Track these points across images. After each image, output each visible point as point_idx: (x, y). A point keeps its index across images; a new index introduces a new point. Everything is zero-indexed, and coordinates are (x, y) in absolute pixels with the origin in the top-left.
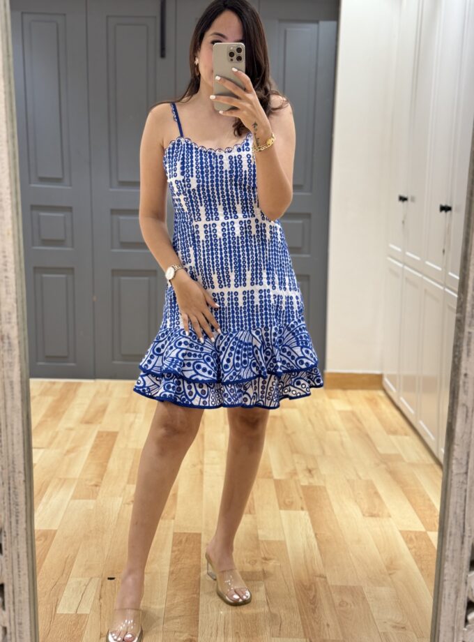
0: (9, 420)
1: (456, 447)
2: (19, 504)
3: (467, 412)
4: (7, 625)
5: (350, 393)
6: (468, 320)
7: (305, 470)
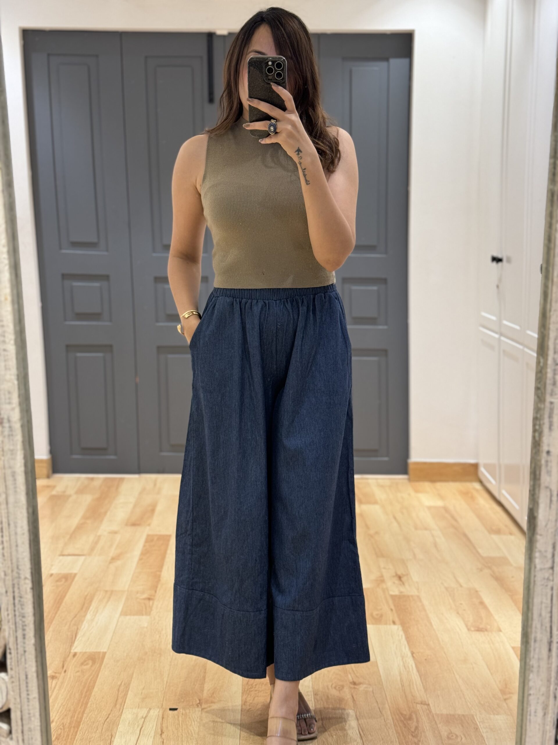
0: (12, 518)
1: (538, 537)
2: (26, 615)
3: (551, 496)
6: (549, 388)
7: (394, 577)
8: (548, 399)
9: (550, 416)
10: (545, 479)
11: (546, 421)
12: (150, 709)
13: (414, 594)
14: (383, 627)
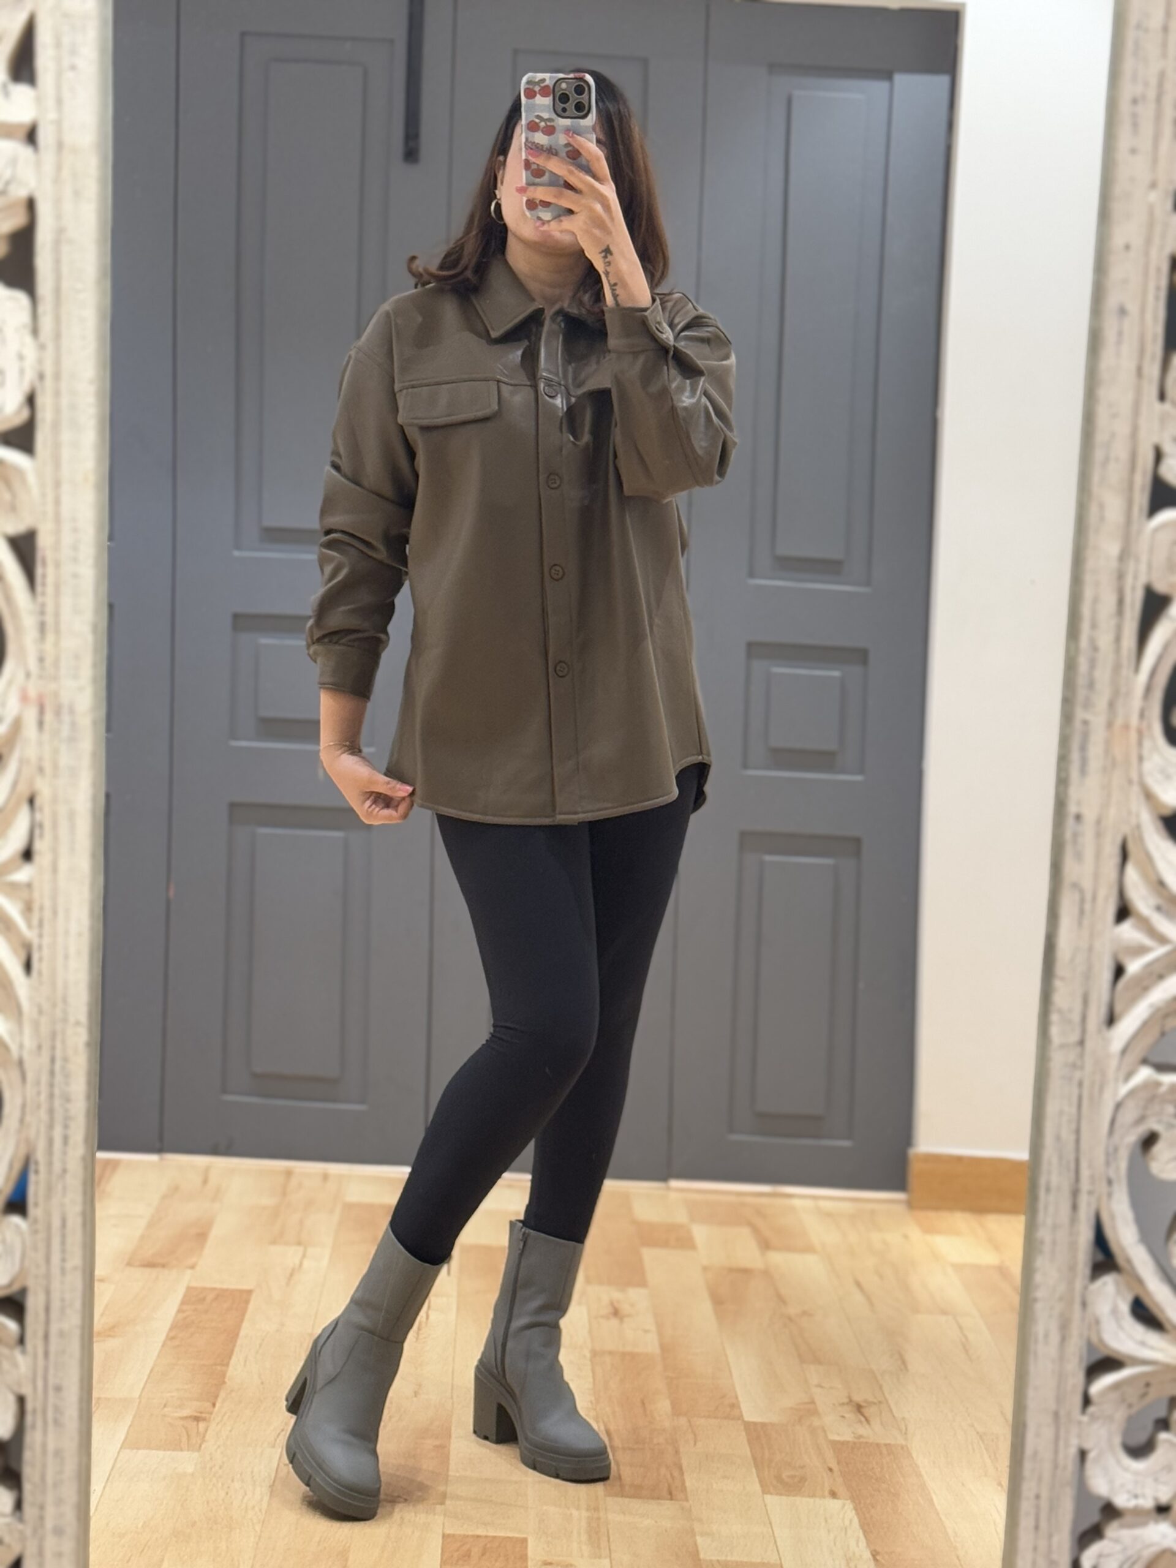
0: (61, 900)
1: (1058, 983)
3: (1082, 901)
4: (27, 1390)
5: (991, 1220)
6: (1081, 693)
7: (843, 1404)
8: (1080, 714)
9: (1083, 748)
10: (1071, 869)
11: (1075, 756)
13: (893, 1442)
14: (805, 1500)
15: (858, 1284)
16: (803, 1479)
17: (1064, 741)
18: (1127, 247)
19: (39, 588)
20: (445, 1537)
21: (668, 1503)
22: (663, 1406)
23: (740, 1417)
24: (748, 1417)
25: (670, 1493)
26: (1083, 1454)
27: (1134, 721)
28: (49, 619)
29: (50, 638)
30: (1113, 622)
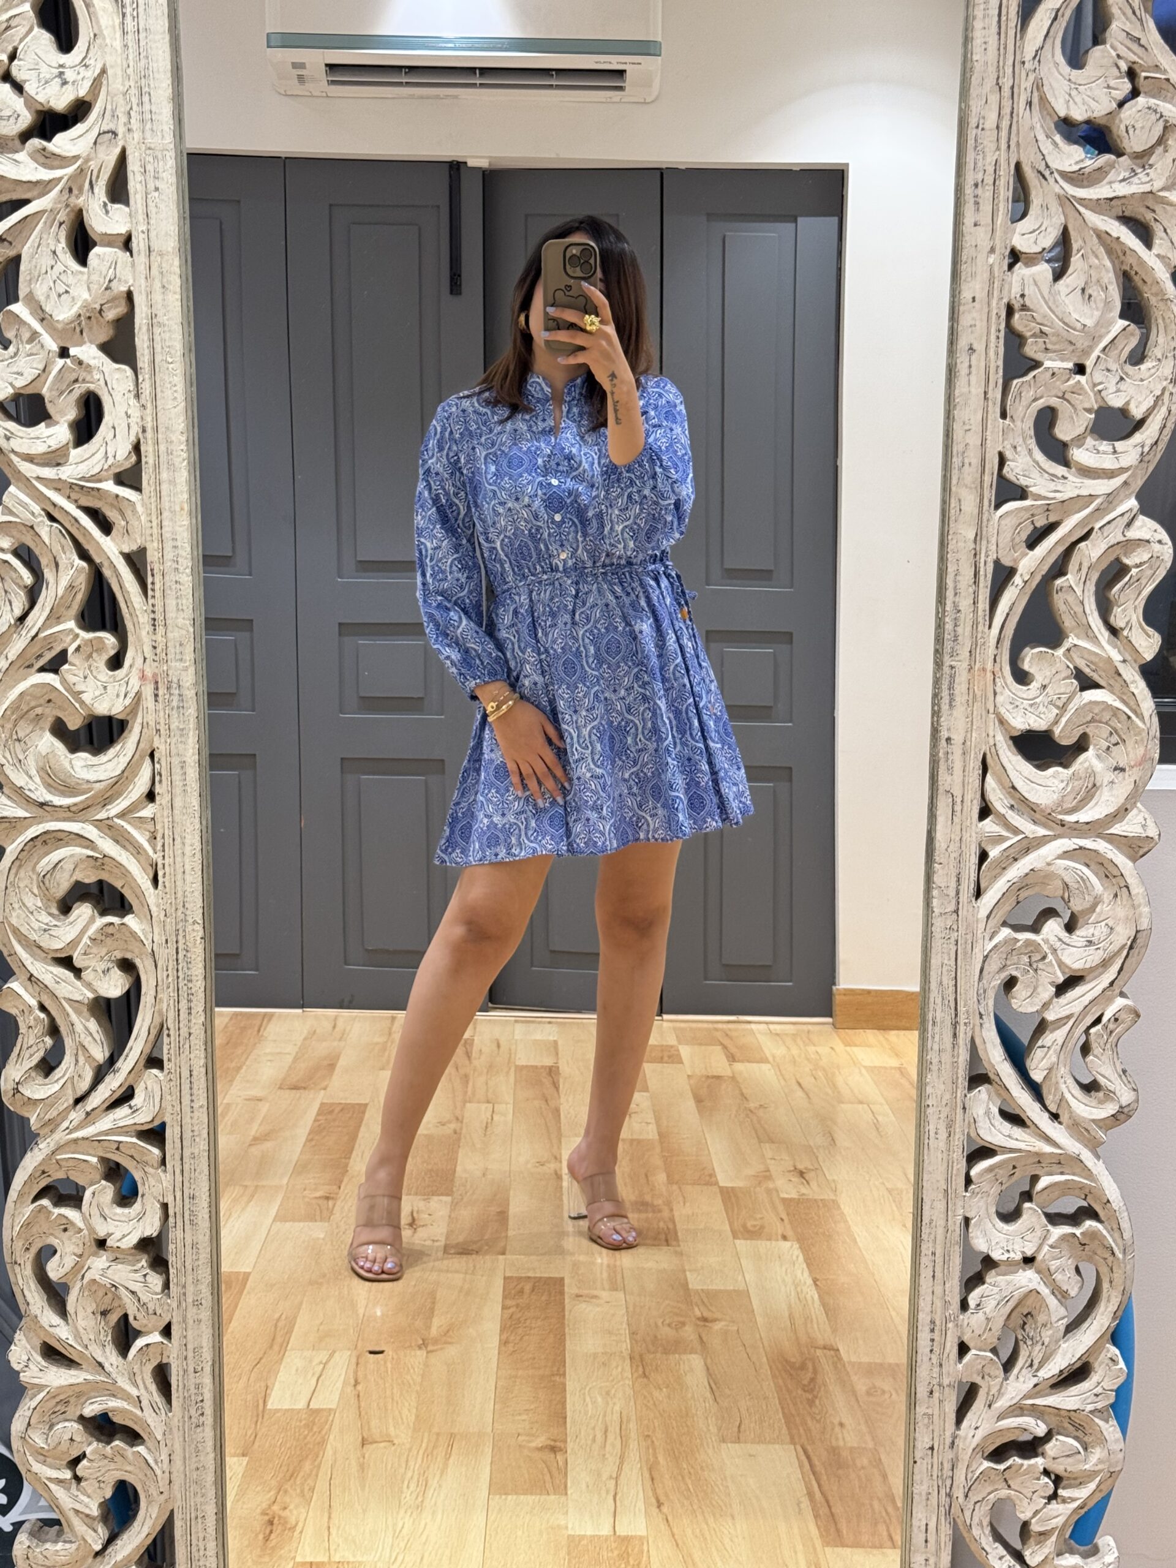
0: (177, 830)
1: (937, 867)
2: (194, 978)
3: (953, 803)
4: (169, 1200)
5: (893, 1035)
6: (948, 645)
7: (790, 1171)
8: (947, 661)
9: (951, 687)
10: (945, 779)
11: (945, 694)
12: (334, 1352)
13: (826, 1197)
14: (764, 1243)
15: (799, 1084)
16: (762, 1227)
17: (937, 682)
18: (974, 299)
19: (150, 593)
20: (505, 1278)
21: (665, 1248)
22: (661, 1178)
23: (717, 1183)
24: (721, 1184)
25: (667, 1241)
26: (967, 1221)
27: (989, 666)
28: (159, 616)
29: (160, 630)
30: (971, 590)
